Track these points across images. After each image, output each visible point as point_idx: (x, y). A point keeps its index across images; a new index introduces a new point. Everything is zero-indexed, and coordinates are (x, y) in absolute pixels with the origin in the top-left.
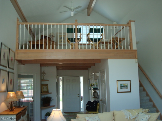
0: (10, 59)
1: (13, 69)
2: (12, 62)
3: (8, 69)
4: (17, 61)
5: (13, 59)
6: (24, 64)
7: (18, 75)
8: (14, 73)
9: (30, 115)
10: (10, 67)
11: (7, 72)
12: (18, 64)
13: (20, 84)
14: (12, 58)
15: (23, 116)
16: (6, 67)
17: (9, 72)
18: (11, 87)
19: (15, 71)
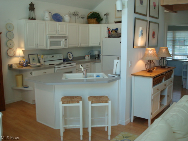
0: (152, 4)
1: (158, 18)
2: (155, 8)
3: (148, 18)
4: (164, 8)
5: (157, 4)
6: (176, 12)
7: (168, 26)
8: (158, 24)
9: (183, 78)
10: (151, 15)
11: (146, 22)
12: (166, 11)
13: (175, 38)
14: (154, 3)
15: (165, 80)
16: (146, 16)
17: (149, 21)
18: (153, 41)
19: (160, 20)
